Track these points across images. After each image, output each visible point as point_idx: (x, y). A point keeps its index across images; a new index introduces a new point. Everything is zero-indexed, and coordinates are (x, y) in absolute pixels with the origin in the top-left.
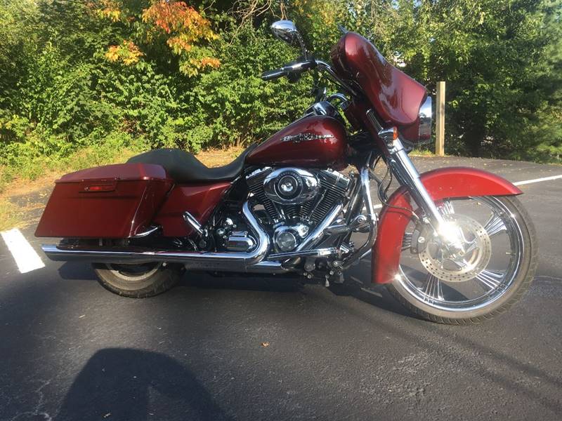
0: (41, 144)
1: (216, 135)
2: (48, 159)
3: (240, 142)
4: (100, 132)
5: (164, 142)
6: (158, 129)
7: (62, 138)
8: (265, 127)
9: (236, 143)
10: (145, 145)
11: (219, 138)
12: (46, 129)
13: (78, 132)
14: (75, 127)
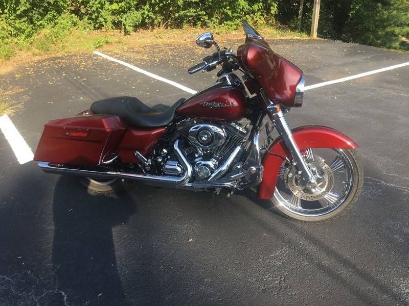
0: (10, 28)
1: (144, 19)
2: (16, 40)
3: (163, 24)
4: (53, 15)
5: (104, 23)
6: (99, 13)
7: (25, 22)
8: (182, 13)
9: (159, 25)
10: (89, 25)
11: (146, 21)
12: (12, 15)
13: (36, 16)
14: (34, 12)
